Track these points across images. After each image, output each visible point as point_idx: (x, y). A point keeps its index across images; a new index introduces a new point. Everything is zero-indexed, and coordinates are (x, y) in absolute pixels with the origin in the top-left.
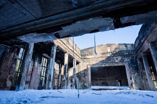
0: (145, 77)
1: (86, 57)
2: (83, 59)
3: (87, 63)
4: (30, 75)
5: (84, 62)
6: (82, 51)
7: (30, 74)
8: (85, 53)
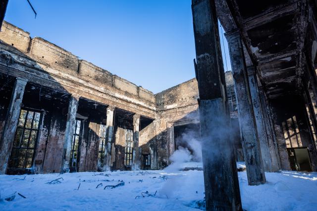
0: (279, 140)
1: (165, 107)
2: (160, 111)
3: (167, 118)
4: (42, 151)
5: (161, 117)
6: (157, 96)
7: (43, 149)
8: (164, 99)
